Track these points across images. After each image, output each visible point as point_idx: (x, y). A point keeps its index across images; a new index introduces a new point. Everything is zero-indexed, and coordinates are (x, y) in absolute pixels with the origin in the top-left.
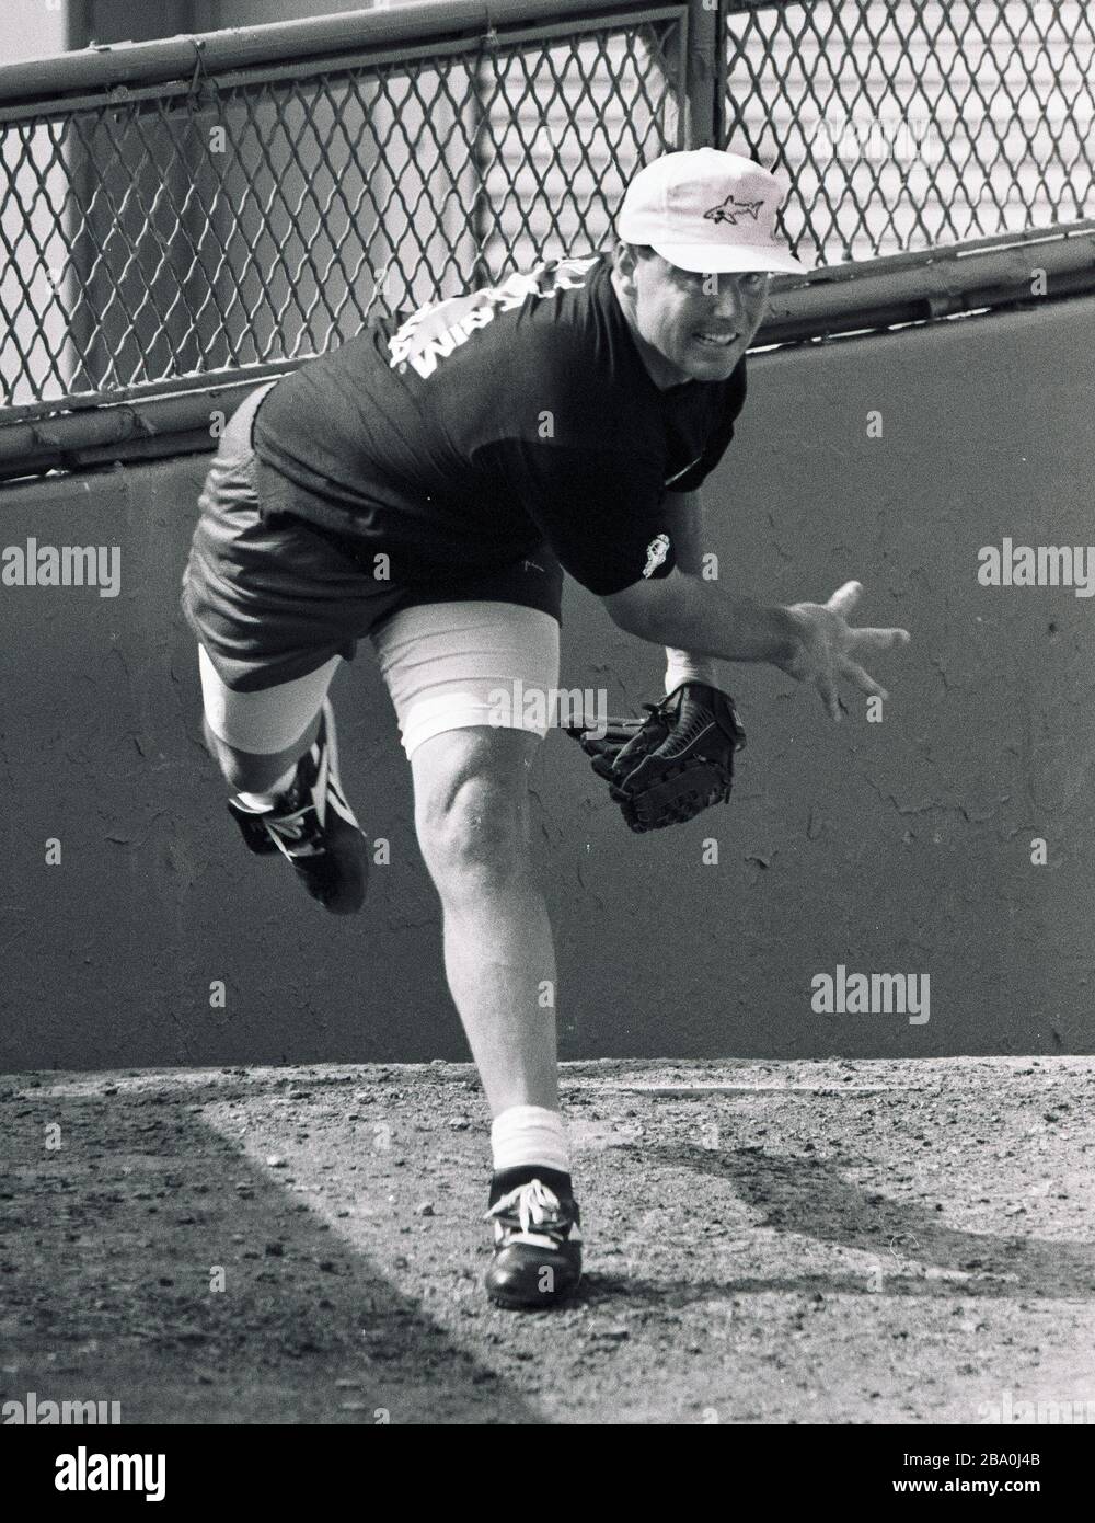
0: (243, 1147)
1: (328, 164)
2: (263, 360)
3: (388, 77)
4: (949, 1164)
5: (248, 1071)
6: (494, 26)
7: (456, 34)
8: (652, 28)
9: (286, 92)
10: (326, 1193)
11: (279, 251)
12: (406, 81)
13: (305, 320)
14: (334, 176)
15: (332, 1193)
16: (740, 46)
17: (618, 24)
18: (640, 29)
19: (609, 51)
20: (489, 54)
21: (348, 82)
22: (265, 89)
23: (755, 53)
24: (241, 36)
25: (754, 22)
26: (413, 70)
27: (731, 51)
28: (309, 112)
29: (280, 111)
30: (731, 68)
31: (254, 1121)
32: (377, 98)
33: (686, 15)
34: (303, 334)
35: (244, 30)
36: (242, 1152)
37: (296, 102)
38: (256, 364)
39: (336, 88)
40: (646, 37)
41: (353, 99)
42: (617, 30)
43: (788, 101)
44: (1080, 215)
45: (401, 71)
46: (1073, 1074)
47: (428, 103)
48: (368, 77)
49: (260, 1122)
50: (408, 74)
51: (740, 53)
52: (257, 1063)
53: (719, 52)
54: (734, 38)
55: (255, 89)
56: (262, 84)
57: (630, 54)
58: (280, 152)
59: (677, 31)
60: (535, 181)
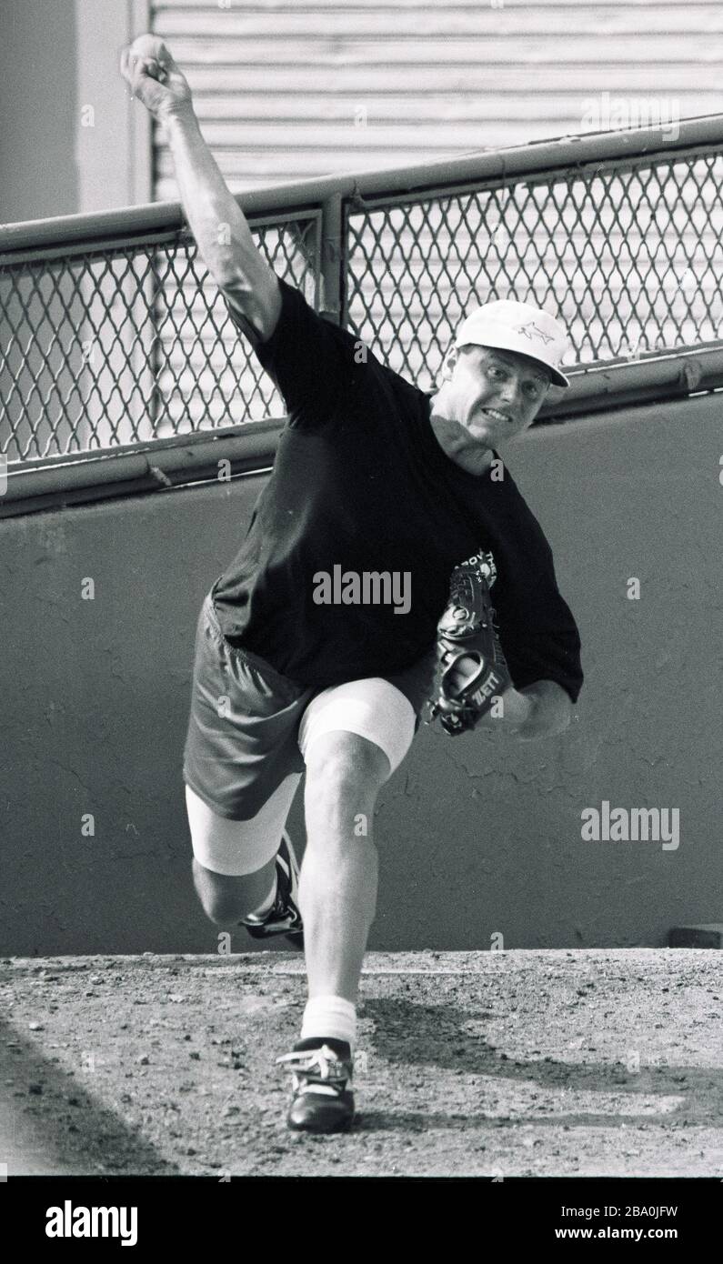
0: (11, 1016)
1: (70, 320)
2: (23, 458)
3: (111, 259)
4: (512, 1026)
5: (12, 960)
7: (159, 229)
8: (297, 226)
9: (40, 269)
10: (71, 1049)
11: (35, 381)
12: (124, 262)
13: (53, 430)
14: (74, 328)
15: (76, 1049)
16: (358, 237)
17: (274, 222)
18: (288, 225)
19: (267, 240)
20: (182, 242)
21: (83, 262)
22: (25, 266)
23: (368, 241)
24: (8, 229)
25: (368, 221)
26: (130, 254)
27: (352, 240)
28: (56, 283)
29: (36, 283)
30: (352, 253)
31: (19, 998)
32: (104, 274)
33: (321, 216)
34: (52, 440)
35: (10, 225)
36: (11, 1020)
37: (47, 276)
38: (18, 461)
39: (75, 266)
40: (292, 232)
41: (87, 274)
42: (272, 227)
43: (392, 276)
44: (596, 357)
45: (122, 255)
47: (140, 278)
48: (97, 259)
49: (23, 998)
50: (126, 257)
51: (358, 243)
52: (20, 955)
53: (344, 242)
54: (354, 231)
55: (18, 267)
56: (23, 263)
57: (281, 243)
58: (36, 312)
59: (314, 228)
60: (215, 332)
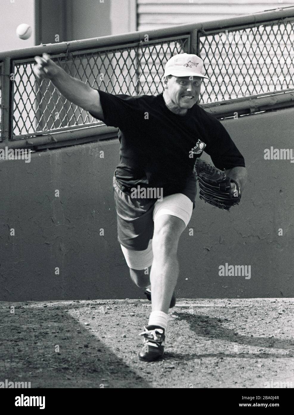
0: (79, 320)
2: (84, 123)
3: (115, 52)
4: (255, 325)
5: (80, 301)
6: (142, 40)
7: (132, 42)
8: (181, 40)
9: (90, 56)
10: (99, 332)
12: (120, 54)
15: (101, 332)
16: (203, 45)
17: (174, 39)
18: (178, 41)
19: (170, 46)
20: (141, 47)
21: (105, 54)
23: (207, 47)
24: (79, 42)
25: (207, 39)
26: (122, 51)
27: (201, 46)
28: (95, 61)
29: (88, 61)
30: (201, 50)
31: (81, 314)
32: (112, 58)
33: (190, 37)
35: (79, 40)
36: (78, 322)
37: (92, 58)
38: (82, 124)
39: (102, 55)
40: (180, 43)
41: (107, 58)
42: (172, 41)
43: (215, 59)
44: (288, 88)
45: (119, 51)
46: (285, 303)
47: (125, 59)
48: (110, 53)
49: (83, 314)
50: (120, 52)
51: (203, 47)
52: (82, 299)
53: (198, 47)
54: (202, 43)
55: (82, 55)
56: (84, 54)
57: (176, 47)
58: (88, 71)
59: (187, 41)
60: (152, 79)
